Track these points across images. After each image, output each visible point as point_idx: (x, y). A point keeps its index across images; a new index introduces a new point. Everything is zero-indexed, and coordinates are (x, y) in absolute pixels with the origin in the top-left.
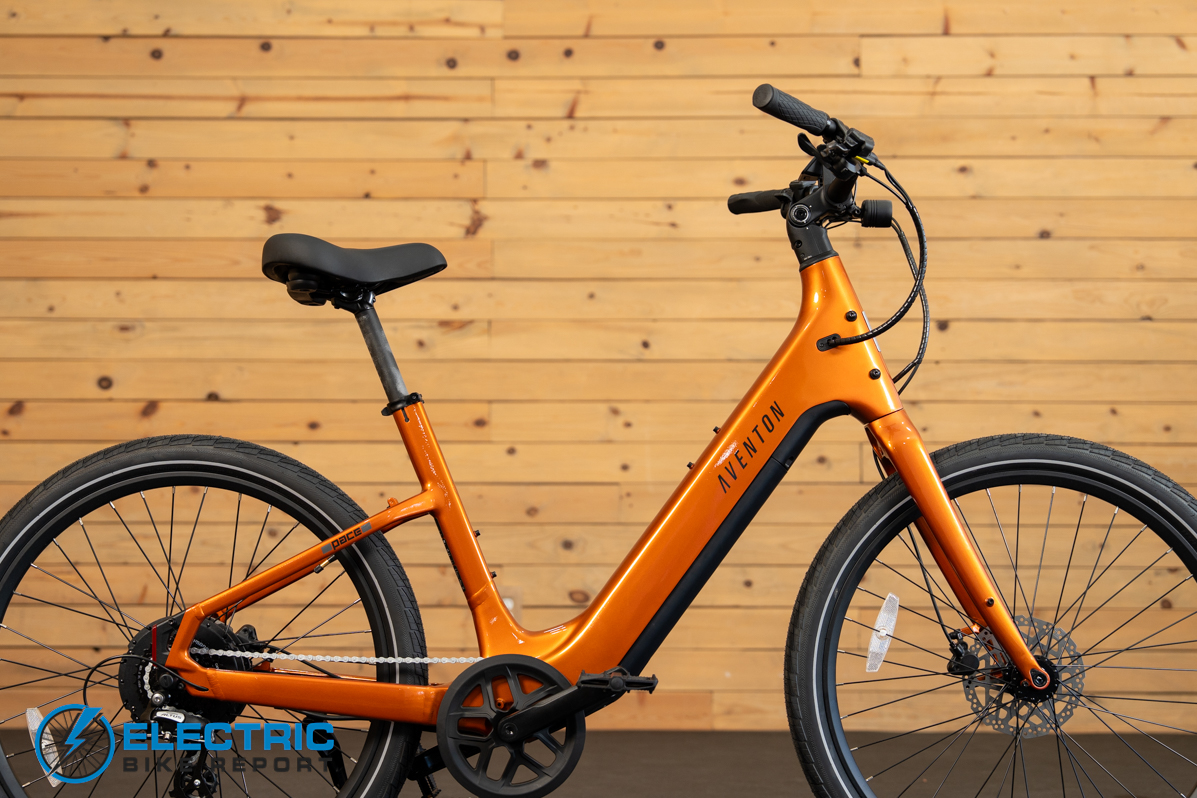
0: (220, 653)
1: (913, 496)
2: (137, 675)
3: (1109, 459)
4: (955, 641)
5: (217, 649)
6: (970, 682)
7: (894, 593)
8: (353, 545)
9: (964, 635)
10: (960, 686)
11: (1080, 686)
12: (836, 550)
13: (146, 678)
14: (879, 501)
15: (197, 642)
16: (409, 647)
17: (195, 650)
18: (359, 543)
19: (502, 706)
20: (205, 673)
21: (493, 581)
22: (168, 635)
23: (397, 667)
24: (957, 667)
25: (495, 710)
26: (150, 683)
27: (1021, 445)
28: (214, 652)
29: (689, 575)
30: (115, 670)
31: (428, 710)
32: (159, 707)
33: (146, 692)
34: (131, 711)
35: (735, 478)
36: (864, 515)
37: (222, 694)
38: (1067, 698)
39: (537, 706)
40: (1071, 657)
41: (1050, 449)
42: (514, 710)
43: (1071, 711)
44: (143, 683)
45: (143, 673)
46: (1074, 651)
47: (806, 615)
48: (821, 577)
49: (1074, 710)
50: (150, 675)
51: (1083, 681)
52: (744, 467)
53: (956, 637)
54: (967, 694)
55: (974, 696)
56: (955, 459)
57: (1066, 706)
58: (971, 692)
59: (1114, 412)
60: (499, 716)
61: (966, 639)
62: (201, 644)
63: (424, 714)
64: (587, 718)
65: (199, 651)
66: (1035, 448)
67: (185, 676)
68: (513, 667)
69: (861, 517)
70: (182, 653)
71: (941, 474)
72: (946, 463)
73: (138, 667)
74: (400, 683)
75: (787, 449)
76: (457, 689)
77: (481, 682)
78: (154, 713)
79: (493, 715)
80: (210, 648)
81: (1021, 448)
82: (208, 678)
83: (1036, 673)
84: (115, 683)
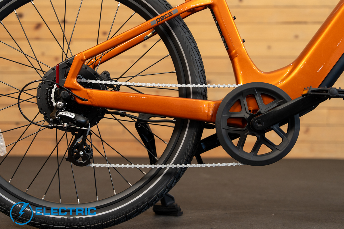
0: (93, 81)
2: (47, 94)
5: (91, 80)
8: (166, 23)
13: (52, 95)
15: (80, 76)
16: (198, 79)
17: (79, 80)
18: (169, 21)
19: (252, 111)
20: (86, 91)
21: (243, 44)
22: (65, 69)
23: (191, 90)
25: (249, 113)
26: (54, 98)
28: (89, 81)
30: (34, 93)
31: (211, 114)
32: (61, 109)
33: (52, 103)
34: (44, 114)
37: (95, 103)
39: (275, 110)
42: (260, 113)
44: (51, 98)
45: (51, 92)
50: (54, 94)
60: (251, 116)
62: (82, 77)
63: (208, 116)
64: (300, 118)
65: (82, 81)
67: (74, 92)
68: (259, 89)
70: (73, 79)
73: (48, 90)
74: (193, 98)
76: (227, 101)
77: (241, 98)
78: (58, 112)
79: (248, 116)
80: (87, 79)
82: (88, 94)
84: (35, 100)
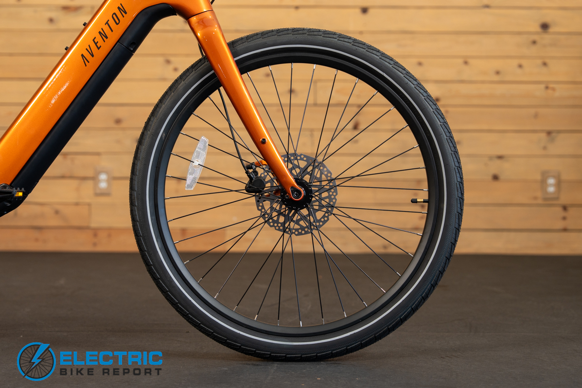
1: (215, 70)
3: (350, 45)
4: (251, 171)
6: (260, 198)
7: (205, 136)
9: (256, 167)
10: (253, 200)
11: (334, 201)
12: (164, 107)
14: (193, 73)
24: (250, 187)
27: (291, 35)
29: (61, 123)
35: (93, 56)
36: (183, 82)
38: (325, 209)
40: (328, 180)
41: (310, 38)
43: (328, 217)
46: (330, 176)
47: (143, 150)
48: (153, 124)
49: (329, 217)
51: (336, 197)
52: (99, 48)
53: (251, 168)
54: (258, 206)
55: (263, 207)
56: (246, 45)
57: (325, 214)
58: (261, 204)
59: (466, 63)
61: (258, 169)
66: (300, 37)
69: (181, 84)
71: (234, 55)
72: (239, 47)
75: (129, 37)
81: (291, 37)
83: (294, 190)
